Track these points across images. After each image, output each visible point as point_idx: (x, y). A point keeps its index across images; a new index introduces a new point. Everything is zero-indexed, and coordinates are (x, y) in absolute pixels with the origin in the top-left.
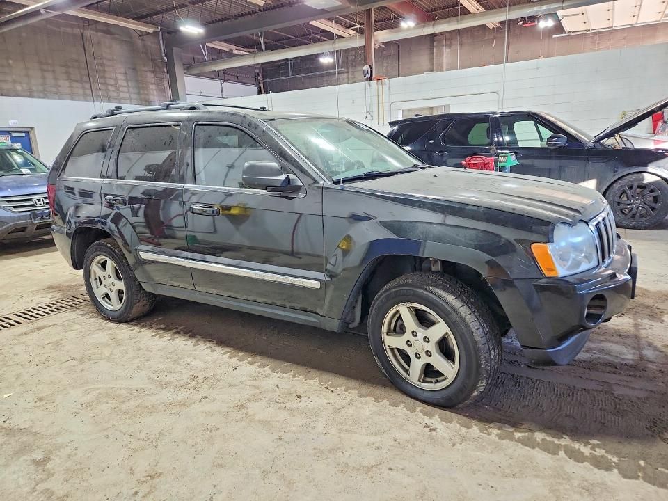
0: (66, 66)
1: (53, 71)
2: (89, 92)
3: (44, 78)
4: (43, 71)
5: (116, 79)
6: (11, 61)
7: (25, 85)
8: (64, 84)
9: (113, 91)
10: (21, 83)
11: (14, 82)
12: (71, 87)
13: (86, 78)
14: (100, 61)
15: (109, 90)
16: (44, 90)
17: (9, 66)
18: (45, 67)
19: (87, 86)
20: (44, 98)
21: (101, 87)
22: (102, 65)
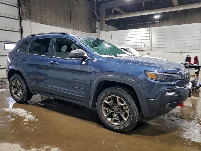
0: (63, 13)
1: (60, 15)
2: (70, 25)
3: (56, 17)
4: (56, 14)
5: (78, 21)
6: (46, 9)
7: (50, 20)
8: (62, 20)
9: (77, 25)
10: (49, 19)
11: (47, 18)
12: (65, 22)
13: (69, 19)
14: (74, 13)
15: (76, 25)
16: (56, 23)
17: (45, 10)
18: (57, 13)
19: (70, 22)
20: (55, 26)
21: (74, 23)
22: (75, 14)
